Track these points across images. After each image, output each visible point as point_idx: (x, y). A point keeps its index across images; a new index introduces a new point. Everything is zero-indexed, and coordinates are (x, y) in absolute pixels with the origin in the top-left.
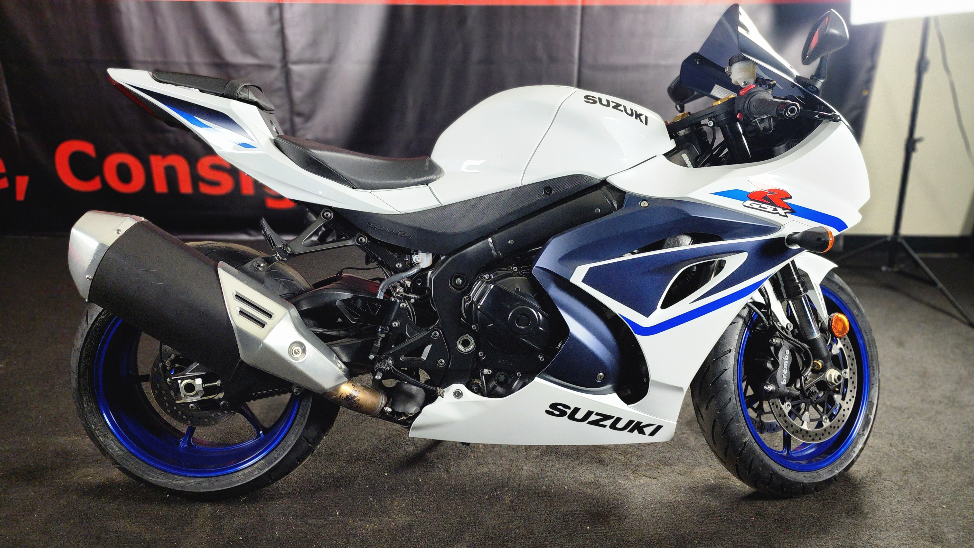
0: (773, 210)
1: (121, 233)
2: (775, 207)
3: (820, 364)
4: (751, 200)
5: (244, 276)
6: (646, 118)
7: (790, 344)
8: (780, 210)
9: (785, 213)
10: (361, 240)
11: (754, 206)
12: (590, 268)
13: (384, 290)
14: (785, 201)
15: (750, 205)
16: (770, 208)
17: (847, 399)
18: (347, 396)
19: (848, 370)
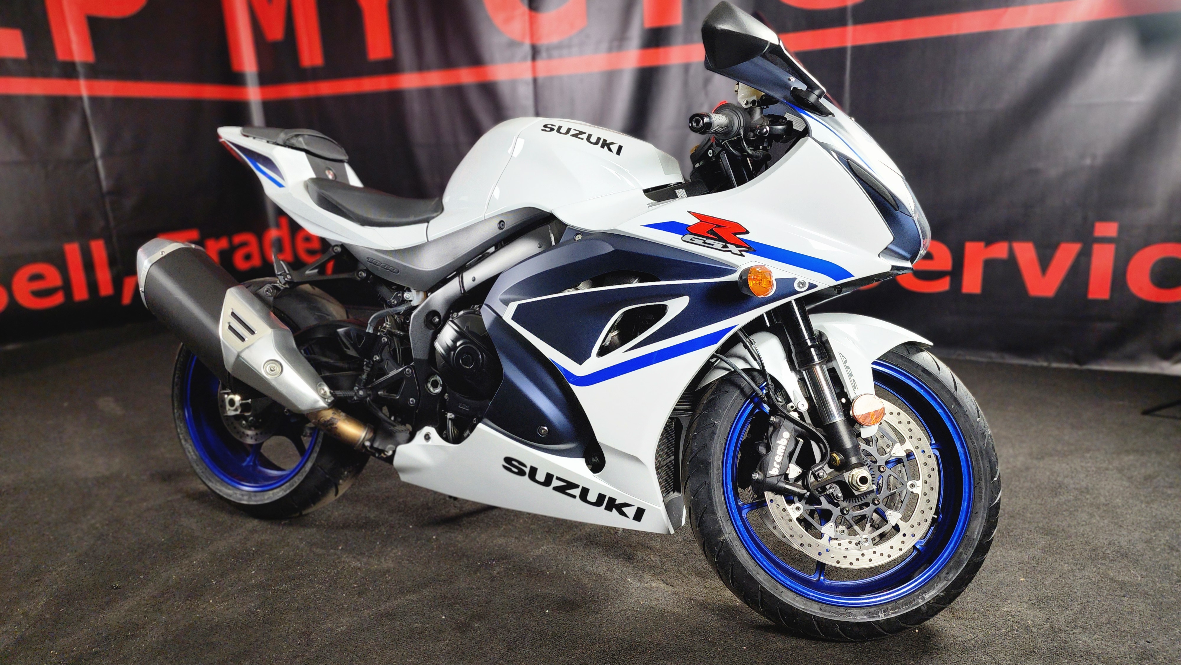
0: (722, 247)
1: (164, 254)
2: (724, 244)
3: (838, 458)
4: (692, 234)
5: (256, 300)
6: (620, 148)
7: (796, 427)
8: (731, 247)
9: (740, 251)
10: (361, 274)
11: (696, 241)
12: (519, 305)
13: (372, 324)
14: (738, 236)
15: (691, 240)
16: (719, 245)
17: (914, 520)
18: (325, 422)
19: (919, 483)
